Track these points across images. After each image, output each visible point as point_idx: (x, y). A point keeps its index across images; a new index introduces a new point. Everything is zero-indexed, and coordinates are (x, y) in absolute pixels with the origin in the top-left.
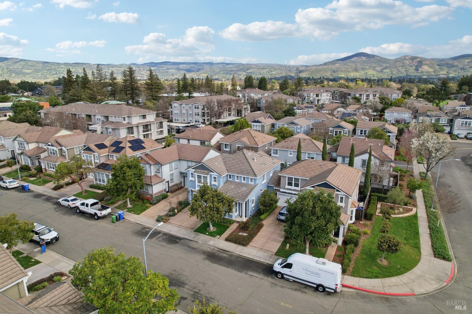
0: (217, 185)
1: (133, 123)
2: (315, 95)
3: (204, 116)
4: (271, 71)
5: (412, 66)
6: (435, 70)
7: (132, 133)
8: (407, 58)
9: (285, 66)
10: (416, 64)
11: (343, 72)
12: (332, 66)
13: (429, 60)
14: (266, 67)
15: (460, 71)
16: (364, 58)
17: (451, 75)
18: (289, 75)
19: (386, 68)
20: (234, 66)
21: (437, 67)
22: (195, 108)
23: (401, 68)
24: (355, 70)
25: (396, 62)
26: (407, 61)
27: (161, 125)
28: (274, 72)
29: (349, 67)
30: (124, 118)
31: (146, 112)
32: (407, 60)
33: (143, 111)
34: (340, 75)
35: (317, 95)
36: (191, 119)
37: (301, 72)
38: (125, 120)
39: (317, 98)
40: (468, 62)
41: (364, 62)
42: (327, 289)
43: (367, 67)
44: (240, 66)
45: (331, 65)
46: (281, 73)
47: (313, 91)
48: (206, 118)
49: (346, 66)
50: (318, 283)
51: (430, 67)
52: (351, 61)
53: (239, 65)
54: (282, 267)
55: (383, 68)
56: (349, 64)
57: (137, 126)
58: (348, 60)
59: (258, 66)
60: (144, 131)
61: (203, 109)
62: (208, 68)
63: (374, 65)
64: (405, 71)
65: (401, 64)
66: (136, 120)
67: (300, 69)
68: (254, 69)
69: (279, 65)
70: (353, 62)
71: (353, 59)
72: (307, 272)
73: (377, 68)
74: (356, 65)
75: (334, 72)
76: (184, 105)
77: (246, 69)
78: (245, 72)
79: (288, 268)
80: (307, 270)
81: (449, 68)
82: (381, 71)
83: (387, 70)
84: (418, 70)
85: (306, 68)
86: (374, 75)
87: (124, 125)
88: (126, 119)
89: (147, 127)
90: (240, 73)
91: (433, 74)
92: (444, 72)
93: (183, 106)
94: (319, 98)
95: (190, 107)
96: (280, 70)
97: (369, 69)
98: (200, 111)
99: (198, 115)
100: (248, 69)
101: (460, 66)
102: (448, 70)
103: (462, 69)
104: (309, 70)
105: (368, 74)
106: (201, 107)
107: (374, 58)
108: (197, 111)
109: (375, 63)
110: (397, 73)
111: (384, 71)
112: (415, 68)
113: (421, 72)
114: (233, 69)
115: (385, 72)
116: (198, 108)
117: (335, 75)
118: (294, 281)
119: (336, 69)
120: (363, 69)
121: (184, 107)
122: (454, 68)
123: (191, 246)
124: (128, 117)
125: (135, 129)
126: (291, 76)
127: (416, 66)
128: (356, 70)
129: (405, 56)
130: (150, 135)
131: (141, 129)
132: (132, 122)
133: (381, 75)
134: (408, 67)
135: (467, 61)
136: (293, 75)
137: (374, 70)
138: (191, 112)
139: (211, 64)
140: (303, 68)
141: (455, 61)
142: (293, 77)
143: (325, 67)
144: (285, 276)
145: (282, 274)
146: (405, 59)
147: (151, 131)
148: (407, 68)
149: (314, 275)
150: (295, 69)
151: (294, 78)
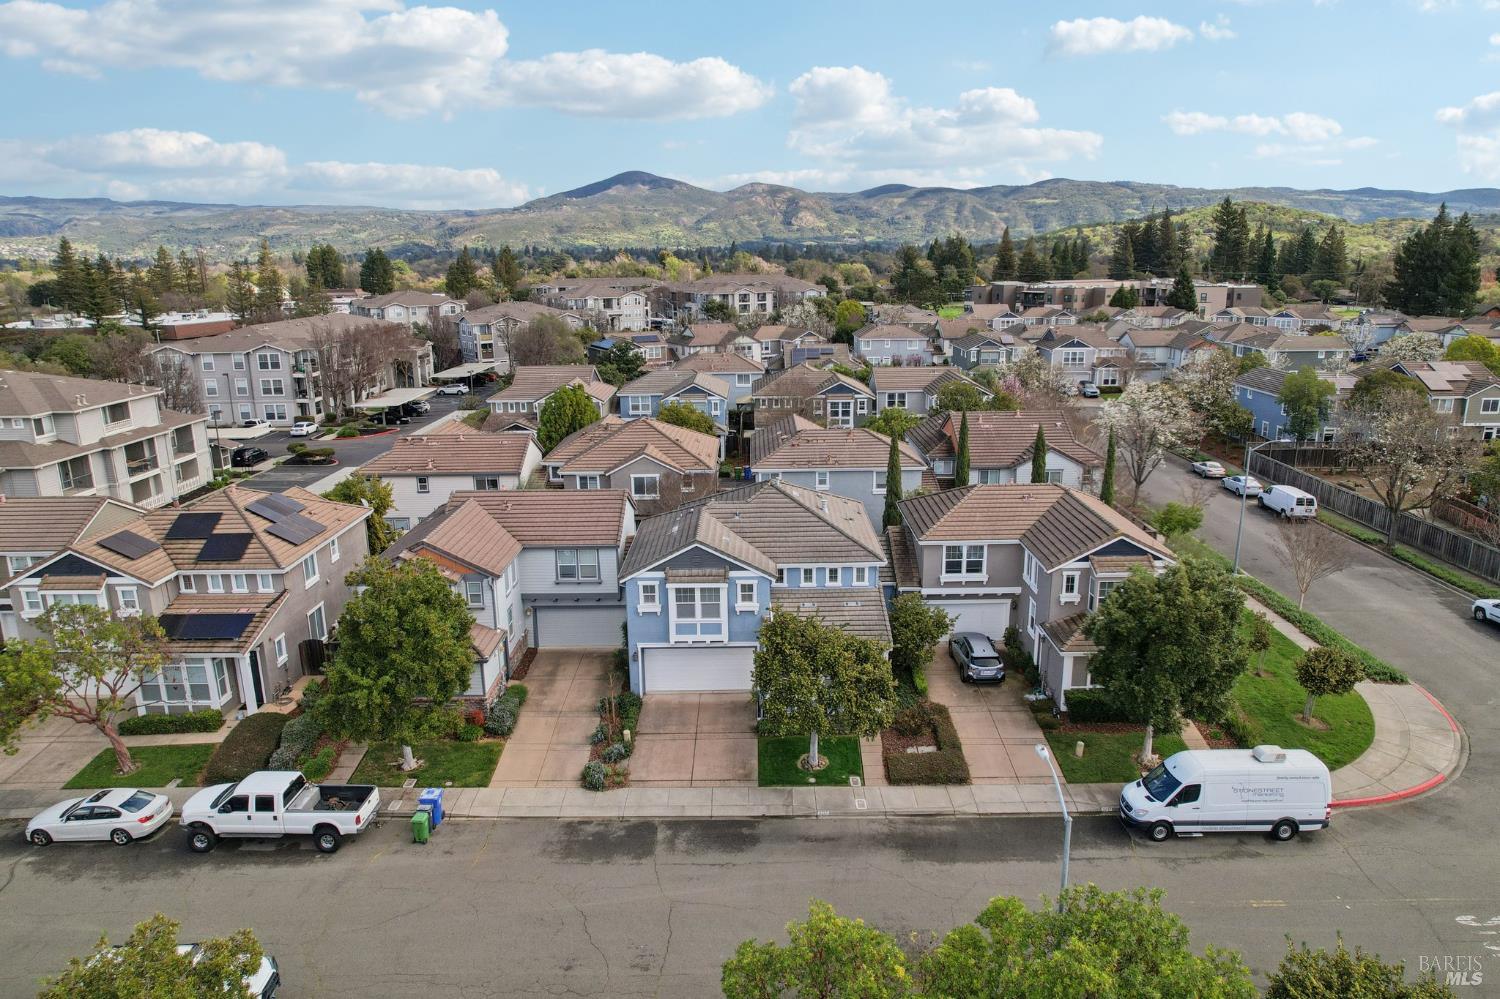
0: (756, 610)
1: (84, 443)
2: (602, 304)
3: (303, 393)
4: (353, 231)
5: (773, 213)
6: (832, 225)
7: (86, 482)
8: (760, 189)
9: (398, 214)
10: (783, 207)
11: (588, 232)
12: (553, 212)
13: (811, 195)
14: (332, 217)
15: (885, 226)
16: (644, 189)
17: (868, 239)
18: (417, 245)
19: (708, 218)
20: (207, 214)
21: (835, 217)
22: (264, 365)
23: (747, 217)
24: (623, 223)
25: (732, 200)
26: (759, 199)
27: (183, 440)
28: (363, 235)
29: (604, 215)
30: (38, 422)
31: (125, 393)
32: (759, 194)
33: (113, 391)
34: (581, 241)
35: (608, 303)
36: (248, 408)
37: (455, 232)
38: (40, 431)
39: (609, 312)
40: (901, 205)
41: (647, 199)
42: (1302, 828)
43: (656, 215)
44: (232, 213)
45: (549, 208)
46: (388, 237)
47: (591, 289)
48: (312, 400)
49: (593, 214)
50: (1276, 817)
51: (819, 216)
52: (609, 196)
53: (228, 209)
54: (1169, 804)
55: (699, 217)
56: (602, 207)
57: (106, 454)
58: (598, 195)
59: (299, 214)
60: (132, 471)
61: (296, 368)
62: (95, 219)
63: (675, 210)
64: (760, 226)
65: (747, 207)
66: (91, 429)
67: (450, 224)
68: (286, 223)
69: (375, 212)
70: (612, 200)
71: (612, 192)
72: (1246, 796)
73: (685, 219)
74: (624, 209)
75: (561, 231)
76: (210, 359)
77: (256, 224)
78: (253, 235)
79: (1187, 800)
80: (1244, 789)
81: (862, 218)
82: (697, 228)
83: (712, 225)
84: (790, 224)
85: (470, 219)
86: (677, 238)
87: (45, 453)
88: (46, 424)
89: (138, 453)
90: (237, 239)
91: (827, 233)
92: (852, 230)
93: (203, 360)
94: (615, 311)
95: (239, 365)
96: (383, 228)
97: (661, 220)
98: (284, 376)
99: (279, 391)
100: (264, 225)
101: (885, 214)
102: (860, 225)
103: (891, 222)
104: (480, 226)
105: (663, 234)
106: (286, 362)
107: (671, 188)
108: (271, 375)
109: (676, 203)
110: (740, 232)
111: (705, 226)
112: (781, 217)
113: (798, 230)
114: (206, 225)
115: (709, 230)
116: (276, 365)
117: (567, 240)
118: (1206, 834)
119: (566, 224)
120: (646, 222)
121: (208, 366)
122: (873, 220)
123: (812, 833)
124: (55, 416)
125: (96, 467)
126: (423, 246)
127: (785, 214)
128: (626, 225)
129: (752, 184)
130: (152, 484)
131: (120, 461)
132: (76, 434)
133: (698, 237)
134: (766, 217)
135: (896, 200)
136: (430, 242)
137: (677, 223)
138: (244, 384)
139: (105, 204)
140: (461, 220)
141: (872, 201)
142: (430, 248)
143: (531, 215)
144: (1177, 829)
145: (1168, 826)
146: (753, 192)
147: (155, 465)
148: (761, 219)
149: (1267, 798)
150: (434, 223)
151: (435, 253)
